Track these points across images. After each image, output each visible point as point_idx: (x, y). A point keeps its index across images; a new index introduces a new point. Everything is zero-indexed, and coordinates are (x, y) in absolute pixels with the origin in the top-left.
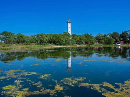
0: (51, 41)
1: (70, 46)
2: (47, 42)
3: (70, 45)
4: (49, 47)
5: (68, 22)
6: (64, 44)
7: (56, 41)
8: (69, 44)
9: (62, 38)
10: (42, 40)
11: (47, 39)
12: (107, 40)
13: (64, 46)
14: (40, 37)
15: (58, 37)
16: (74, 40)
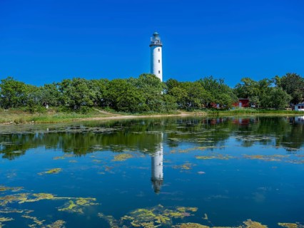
0: (105, 100)
1: (159, 116)
2: (91, 102)
3: (159, 111)
4: (97, 119)
5: (153, 46)
6: (143, 111)
7: (118, 99)
8: (156, 108)
9: (136, 93)
10: (76, 99)
11: (93, 94)
12: (269, 97)
14: (70, 87)
15: (126, 90)
16: (173, 99)
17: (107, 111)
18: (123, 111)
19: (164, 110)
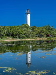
0: (9, 34)
1: (29, 39)
2: (4, 35)
3: (29, 38)
4: (7, 41)
5: (27, 13)
6: (23, 38)
7: (14, 33)
8: (28, 37)
9: (21, 31)
11: (5, 31)
13: (24, 40)
15: (17, 30)
16: (34, 33)
17: (10, 38)
18: (16, 38)
19: (31, 37)
